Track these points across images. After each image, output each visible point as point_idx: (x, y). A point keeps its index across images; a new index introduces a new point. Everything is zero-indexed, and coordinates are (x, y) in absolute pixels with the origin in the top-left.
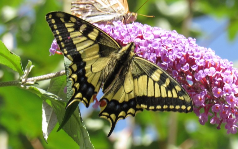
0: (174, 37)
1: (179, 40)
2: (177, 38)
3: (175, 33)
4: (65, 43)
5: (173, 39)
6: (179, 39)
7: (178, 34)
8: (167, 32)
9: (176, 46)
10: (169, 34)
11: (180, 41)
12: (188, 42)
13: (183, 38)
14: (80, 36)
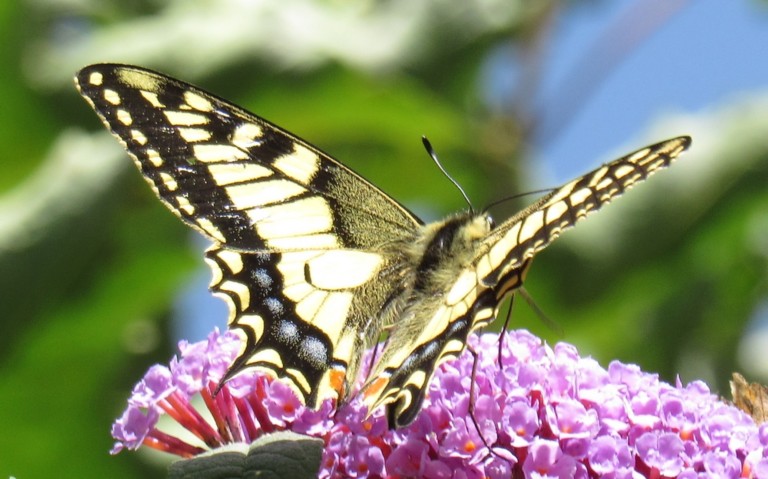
0: (690, 417)
1: (717, 434)
2: (710, 421)
3: (702, 392)
4: (179, 178)
5: (688, 427)
6: (717, 427)
7: (715, 396)
8: (662, 391)
9: (698, 457)
10: (672, 399)
11: (720, 438)
12: (758, 442)
13: (737, 419)
14: (240, 161)
